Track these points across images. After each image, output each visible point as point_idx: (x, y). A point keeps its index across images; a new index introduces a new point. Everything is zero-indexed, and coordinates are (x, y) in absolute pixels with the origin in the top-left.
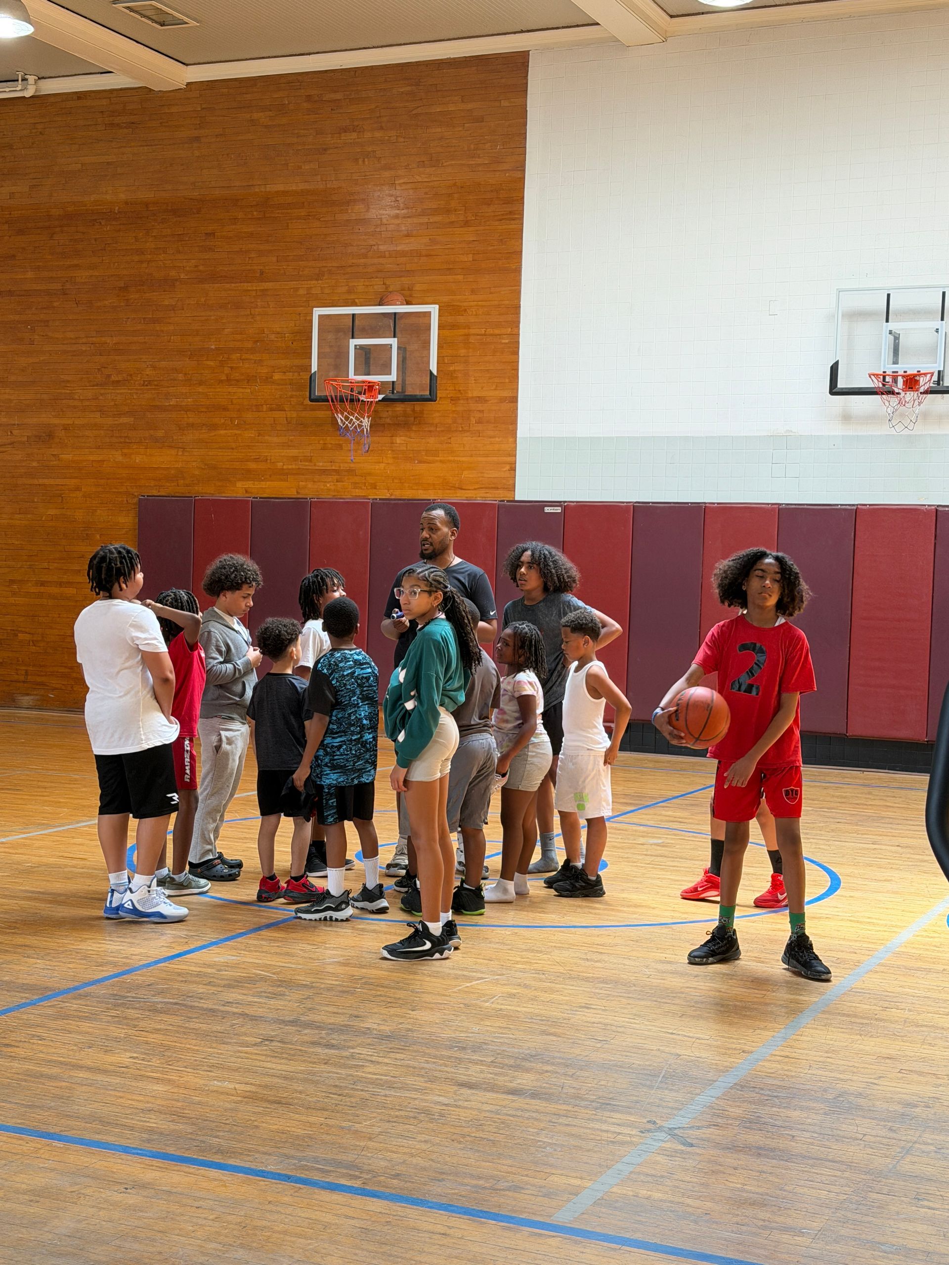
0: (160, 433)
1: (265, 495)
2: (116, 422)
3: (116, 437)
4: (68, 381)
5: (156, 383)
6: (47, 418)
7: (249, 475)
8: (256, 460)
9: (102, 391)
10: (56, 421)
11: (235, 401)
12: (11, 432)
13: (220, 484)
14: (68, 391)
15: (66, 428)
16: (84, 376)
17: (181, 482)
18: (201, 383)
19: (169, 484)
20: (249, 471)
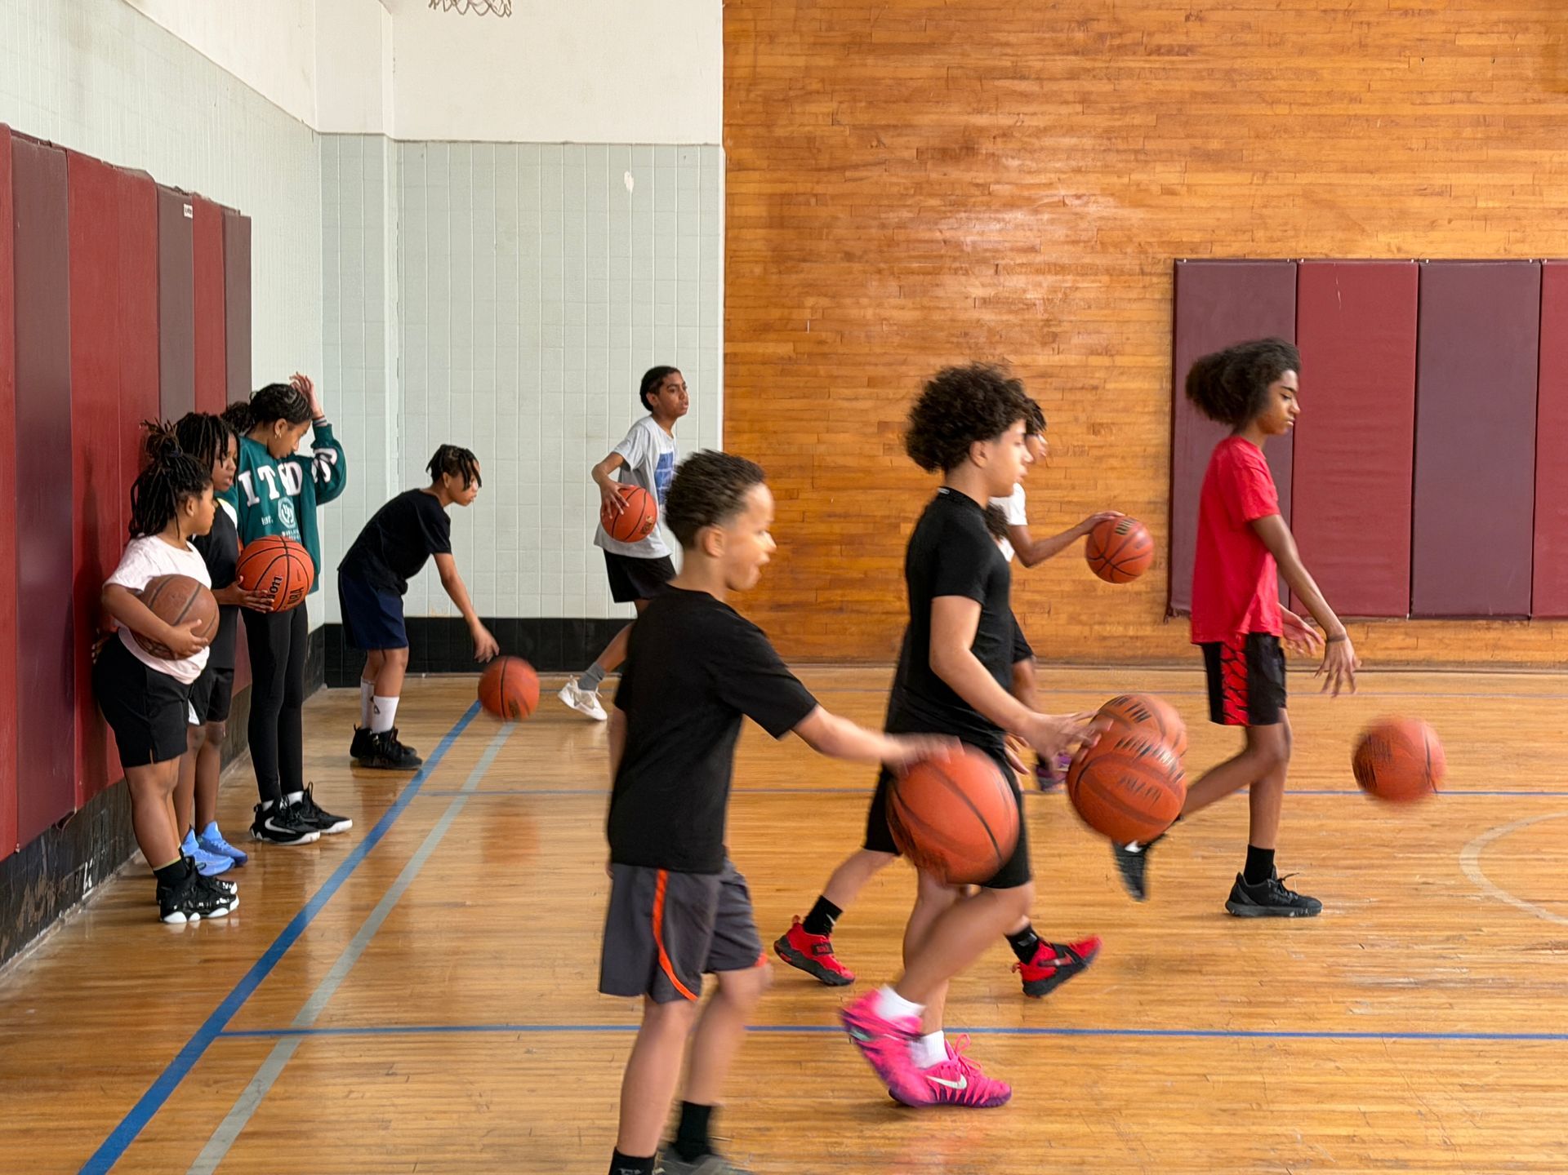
0: (1215, 145)
1: (1440, 257)
2: (1118, 124)
3: (1118, 151)
4: (1007, 44)
5: (1203, 50)
6: (956, 116)
7: (1401, 219)
8: (1422, 192)
9: (1088, 65)
10: (982, 120)
11: (1374, 86)
12: (879, 141)
13: (1340, 235)
14: (1009, 64)
15: (1006, 134)
16: (1047, 35)
17: (1260, 234)
18: (1302, 51)
19: (1233, 238)
20: (1403, 214)
